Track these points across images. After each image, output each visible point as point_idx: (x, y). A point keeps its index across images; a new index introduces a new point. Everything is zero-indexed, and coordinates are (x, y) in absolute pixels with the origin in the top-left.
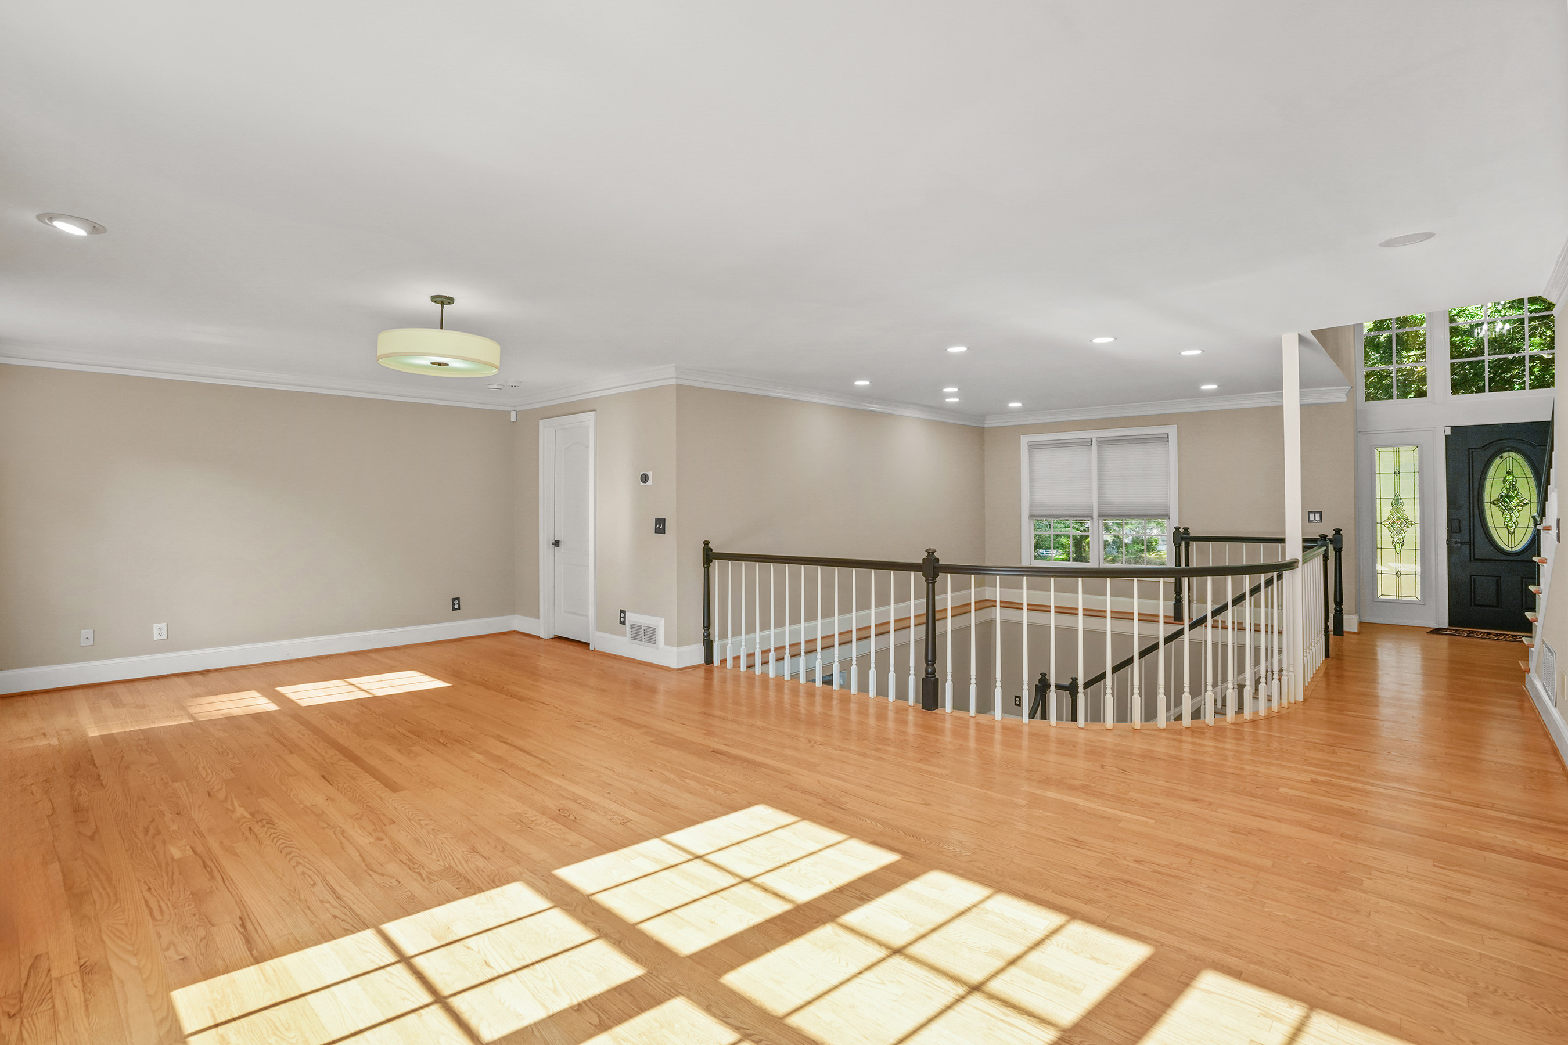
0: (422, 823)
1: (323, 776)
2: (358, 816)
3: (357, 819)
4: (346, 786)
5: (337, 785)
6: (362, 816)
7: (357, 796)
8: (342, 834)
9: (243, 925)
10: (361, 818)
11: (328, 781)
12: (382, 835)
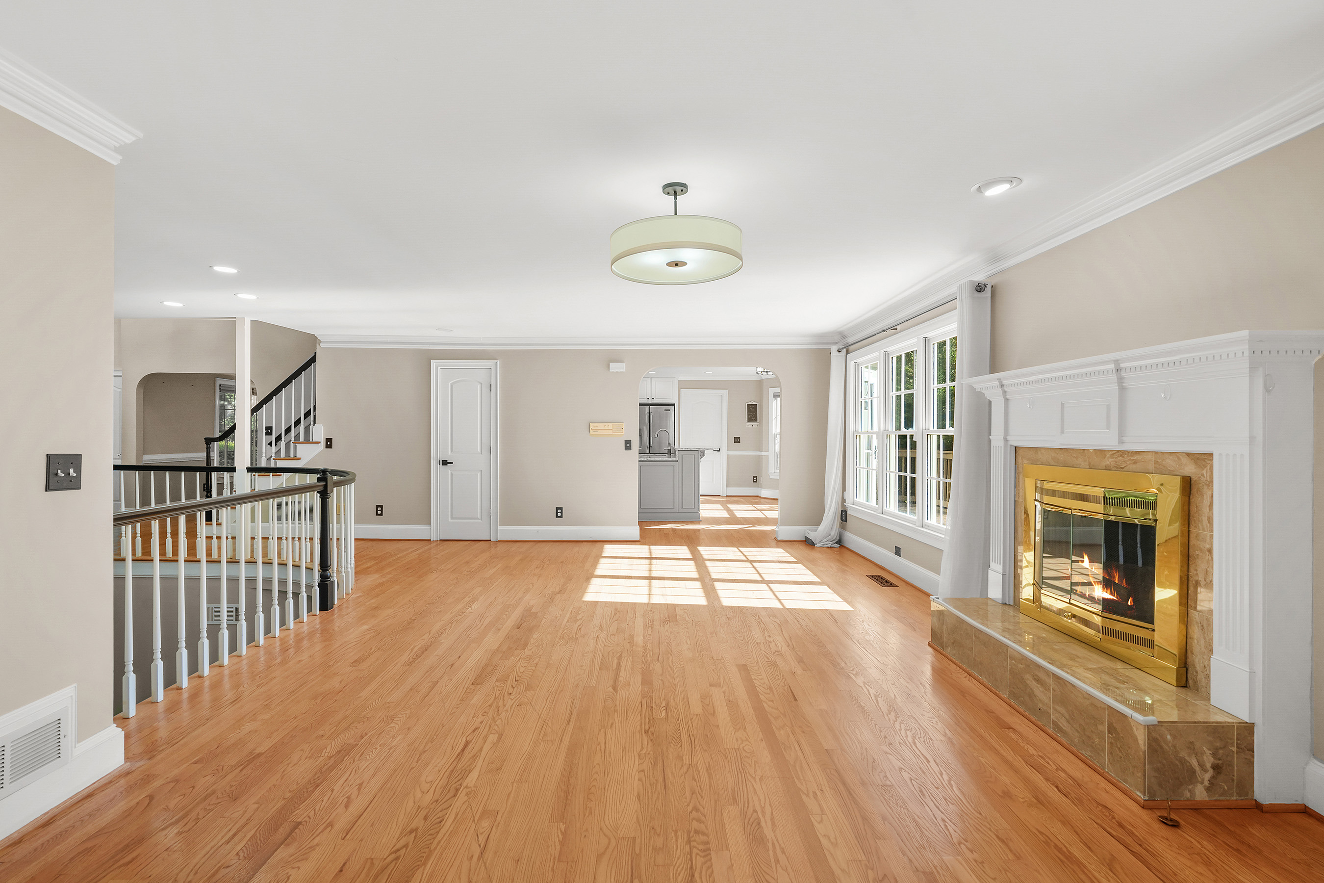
0: (742, 638)
1: (796, 700)
2: (777, 653)
3: (778, 652)
4: (778, 682)
5: (785, 685)
6: (774, 653)
7: (773, 669)
8: (789, 645)
9: (836, 621)
10: (776, 651)
11: (792, 692)
12: (768, 639)
